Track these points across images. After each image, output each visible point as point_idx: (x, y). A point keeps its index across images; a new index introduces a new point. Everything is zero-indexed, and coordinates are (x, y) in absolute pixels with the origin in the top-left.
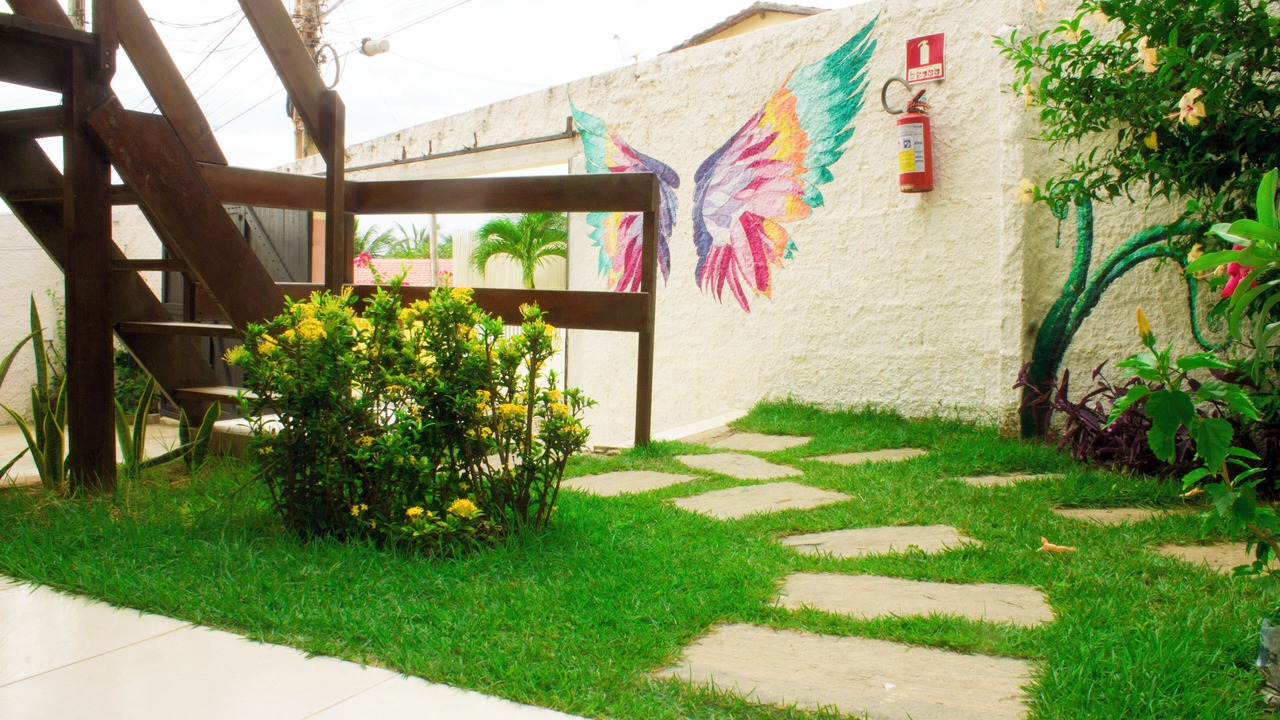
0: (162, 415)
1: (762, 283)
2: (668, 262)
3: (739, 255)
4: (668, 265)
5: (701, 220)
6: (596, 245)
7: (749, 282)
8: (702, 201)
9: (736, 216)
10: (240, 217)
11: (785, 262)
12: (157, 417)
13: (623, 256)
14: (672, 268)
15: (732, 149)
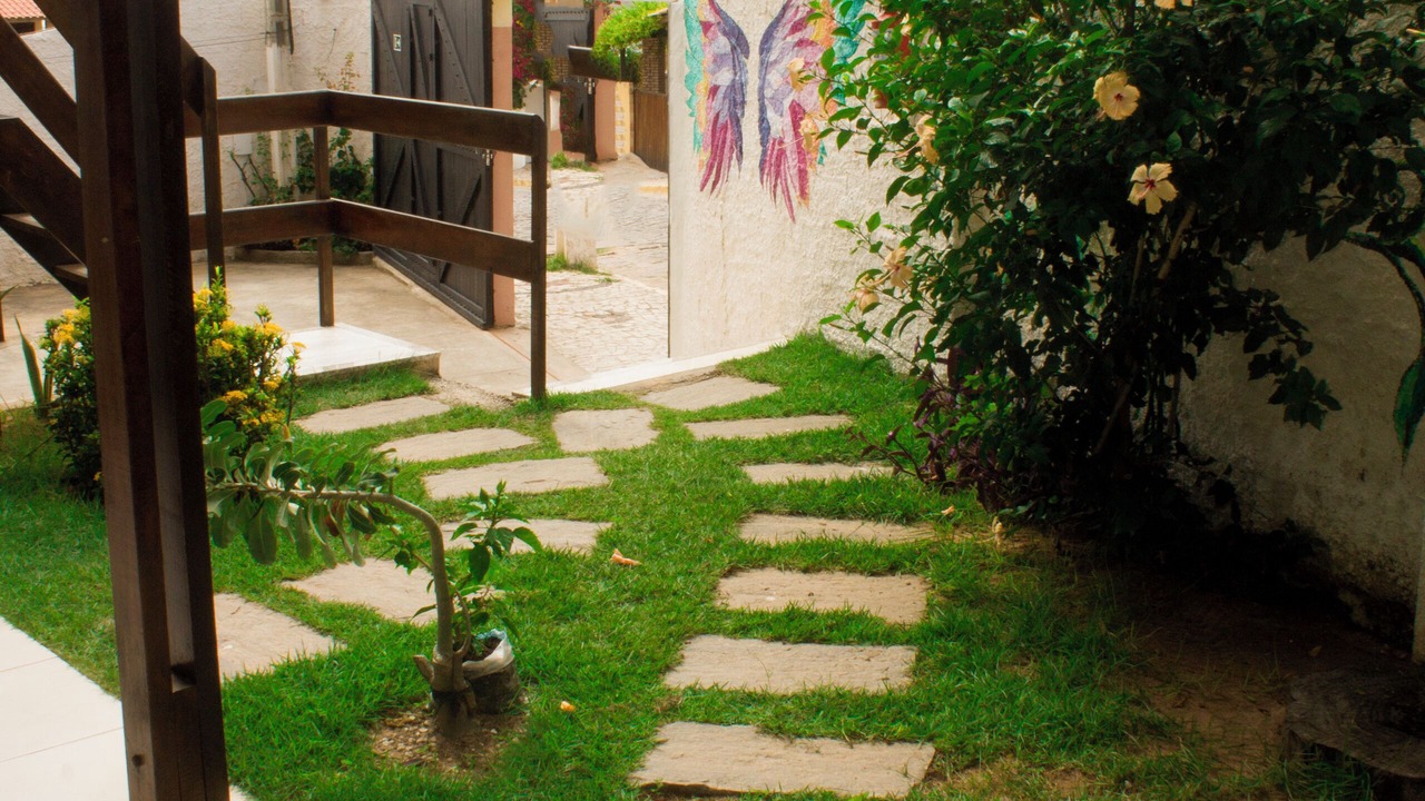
0: (376, 255)
1: (803, 194)
2: (741, 148)
3: (788, 153)
4: (741, 153)
5: (763, 103)
6: (691, 115)
7: (794, 187)
8: (764, 79)
9: (787, 103)
10: (431, 12)
11: (819, 167)
12: (370, 257)
13: (710, 133)
14: (744, 156)
15: (784, 21)
